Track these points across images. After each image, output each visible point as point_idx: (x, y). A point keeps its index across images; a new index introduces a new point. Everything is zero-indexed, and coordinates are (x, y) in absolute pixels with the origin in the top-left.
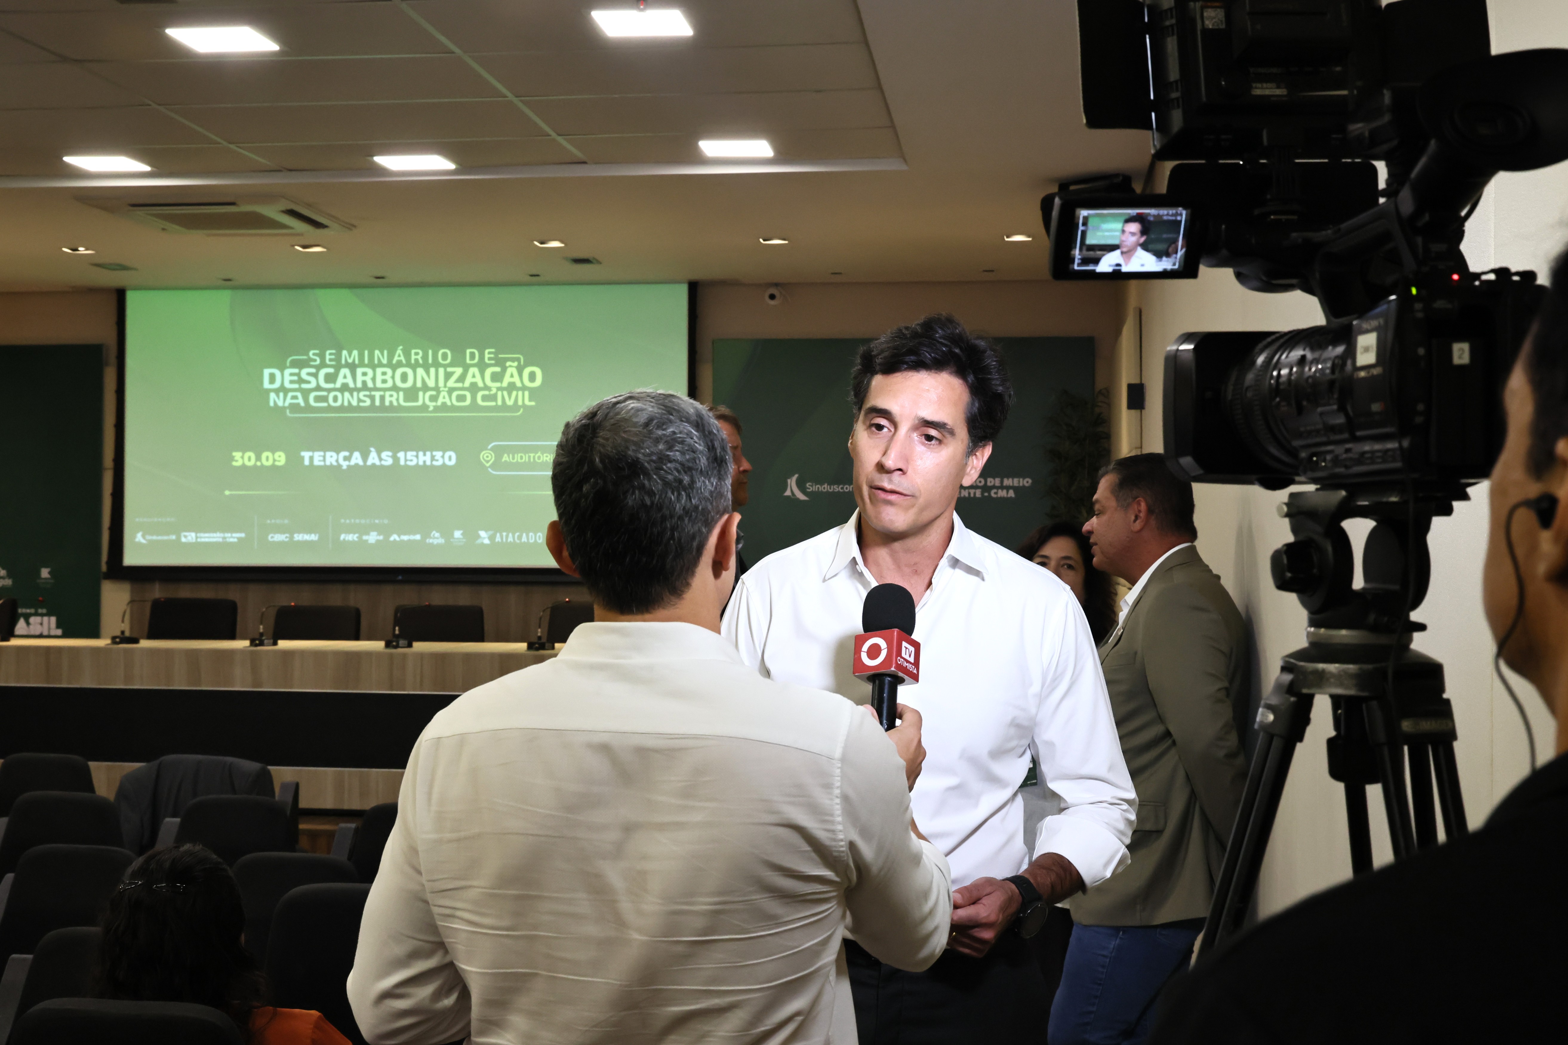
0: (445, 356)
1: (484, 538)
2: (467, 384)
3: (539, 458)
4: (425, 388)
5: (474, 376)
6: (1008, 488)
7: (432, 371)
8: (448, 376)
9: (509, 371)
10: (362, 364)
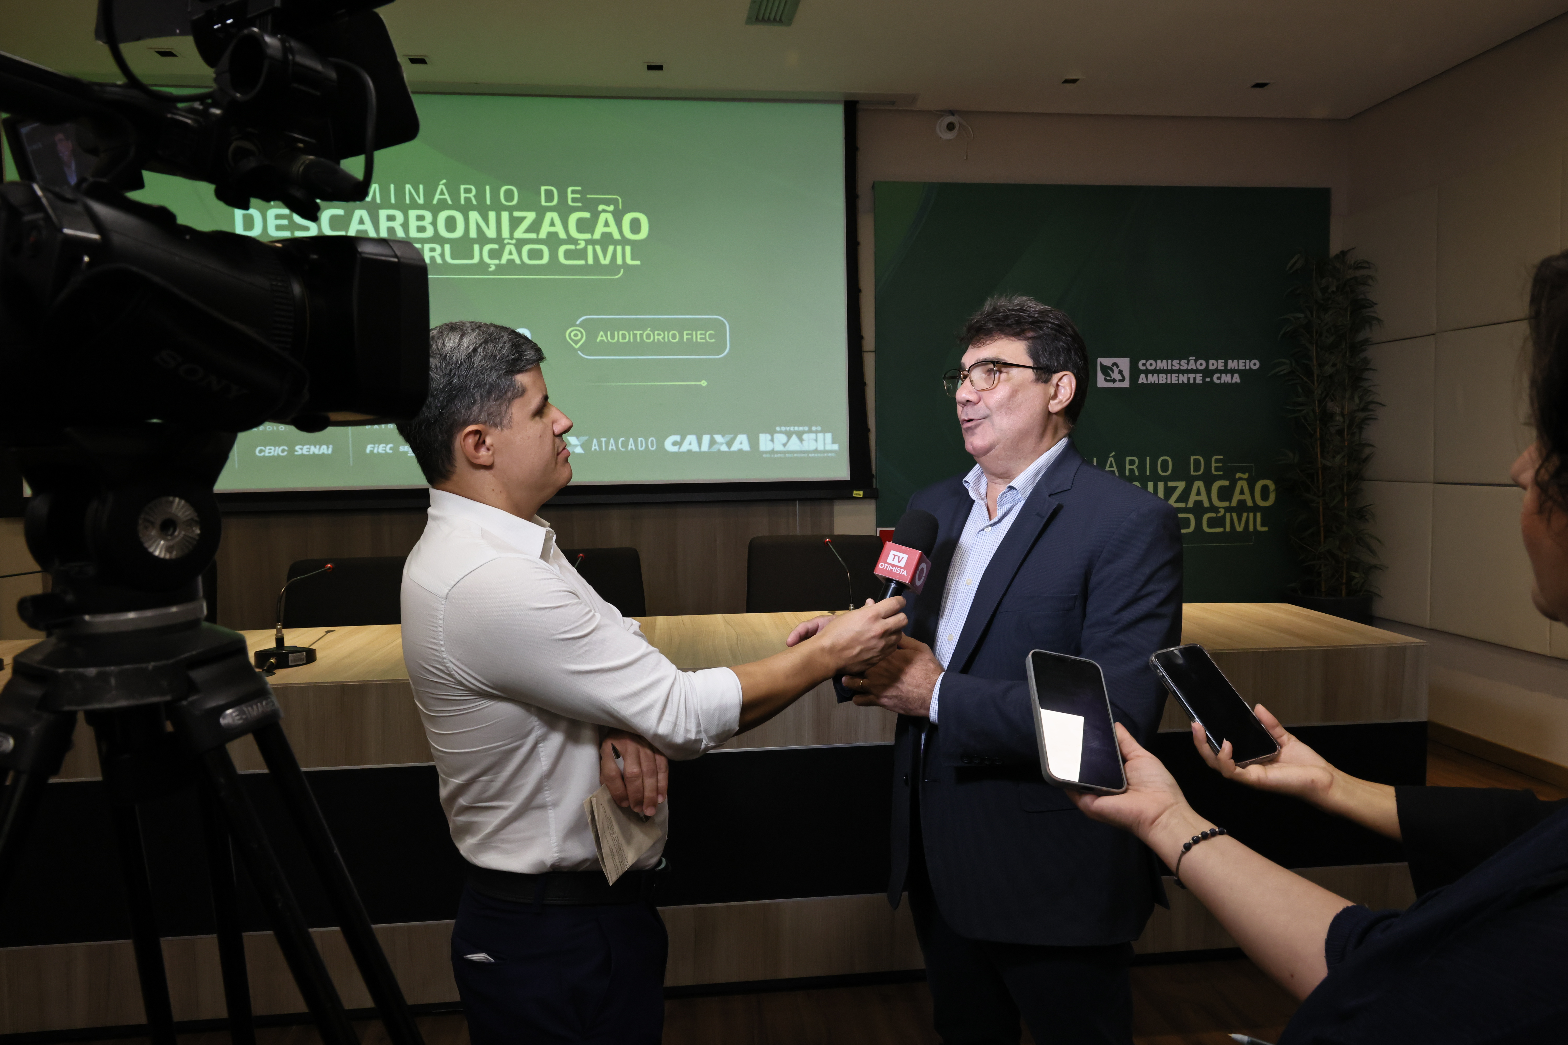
0: (509, 195)
1: (576, 446)
2: (543, 235)
3: (648, 336)
4: (482, 239)
5: (552, 223)
6: (1233, 372)
7: (492, 215)
8: (515, 223)
9: (603, 217)
10: (386, 205)
